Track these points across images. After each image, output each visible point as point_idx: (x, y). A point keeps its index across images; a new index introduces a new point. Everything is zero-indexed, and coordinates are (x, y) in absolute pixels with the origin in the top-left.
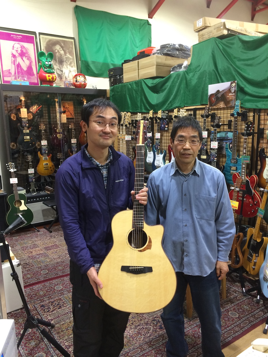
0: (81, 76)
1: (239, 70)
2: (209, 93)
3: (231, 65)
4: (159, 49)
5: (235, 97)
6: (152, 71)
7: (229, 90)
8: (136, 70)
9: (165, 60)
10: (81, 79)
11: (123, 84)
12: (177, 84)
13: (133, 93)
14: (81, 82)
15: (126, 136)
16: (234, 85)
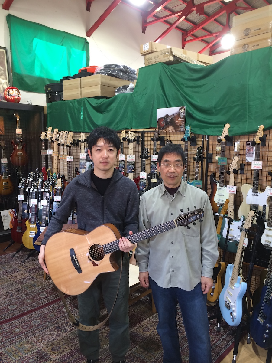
0: (14, 90)
1: (187, 96)
2: (158, 117)
3: (179, 91)
4: (102, 69)
5: (184, 122)
6: (97, 91)
7: (178, 115)
8: (78, 88)
9: (110, 81)
10: (14, 93)
11: (63, 101)
12: (124, 106)
13: (75, 112)
14: (15, 96)
15: (67, 157)
16: (183, 110)
